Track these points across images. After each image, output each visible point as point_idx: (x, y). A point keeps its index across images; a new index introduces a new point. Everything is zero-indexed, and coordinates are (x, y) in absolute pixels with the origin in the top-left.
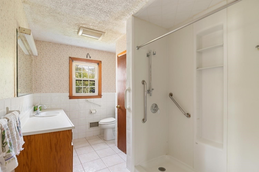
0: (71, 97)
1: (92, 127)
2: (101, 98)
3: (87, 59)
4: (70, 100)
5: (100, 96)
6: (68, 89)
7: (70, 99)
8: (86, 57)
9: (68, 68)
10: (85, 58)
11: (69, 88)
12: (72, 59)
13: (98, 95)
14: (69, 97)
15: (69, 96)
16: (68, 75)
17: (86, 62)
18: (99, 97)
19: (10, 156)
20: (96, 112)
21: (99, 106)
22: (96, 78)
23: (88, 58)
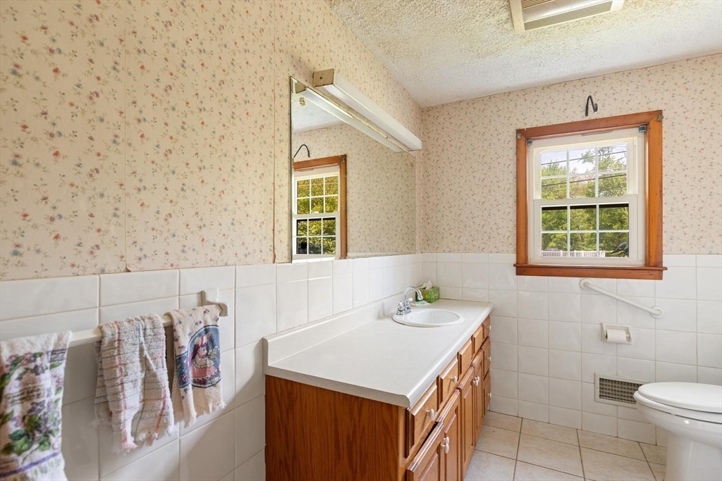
0: (523, 268)
1: (613, 398)
2: (660, 278)
3: (587, 118)
4: (519, 276)
5: (653, 267)
6: (513, 240)
7: (518, 273)
8: (584, 113)
9: (513, 168)
10: (579, 116)
11: (515, 238)
12: (526, 136)
13: (646, 265)
14: (515, 268)
15: (514, 265)
16: (513, 192)
17: (582, 134)
18: (645, 273)
19: (7, 467)
20: (629, 339)
21: (651, 314)
22: (634, 193)
23: (592, 115)
